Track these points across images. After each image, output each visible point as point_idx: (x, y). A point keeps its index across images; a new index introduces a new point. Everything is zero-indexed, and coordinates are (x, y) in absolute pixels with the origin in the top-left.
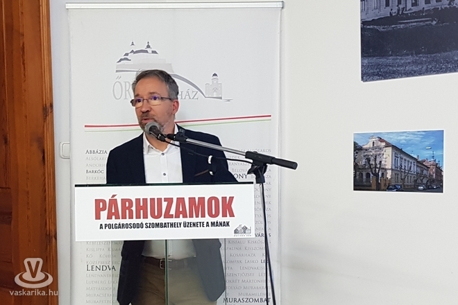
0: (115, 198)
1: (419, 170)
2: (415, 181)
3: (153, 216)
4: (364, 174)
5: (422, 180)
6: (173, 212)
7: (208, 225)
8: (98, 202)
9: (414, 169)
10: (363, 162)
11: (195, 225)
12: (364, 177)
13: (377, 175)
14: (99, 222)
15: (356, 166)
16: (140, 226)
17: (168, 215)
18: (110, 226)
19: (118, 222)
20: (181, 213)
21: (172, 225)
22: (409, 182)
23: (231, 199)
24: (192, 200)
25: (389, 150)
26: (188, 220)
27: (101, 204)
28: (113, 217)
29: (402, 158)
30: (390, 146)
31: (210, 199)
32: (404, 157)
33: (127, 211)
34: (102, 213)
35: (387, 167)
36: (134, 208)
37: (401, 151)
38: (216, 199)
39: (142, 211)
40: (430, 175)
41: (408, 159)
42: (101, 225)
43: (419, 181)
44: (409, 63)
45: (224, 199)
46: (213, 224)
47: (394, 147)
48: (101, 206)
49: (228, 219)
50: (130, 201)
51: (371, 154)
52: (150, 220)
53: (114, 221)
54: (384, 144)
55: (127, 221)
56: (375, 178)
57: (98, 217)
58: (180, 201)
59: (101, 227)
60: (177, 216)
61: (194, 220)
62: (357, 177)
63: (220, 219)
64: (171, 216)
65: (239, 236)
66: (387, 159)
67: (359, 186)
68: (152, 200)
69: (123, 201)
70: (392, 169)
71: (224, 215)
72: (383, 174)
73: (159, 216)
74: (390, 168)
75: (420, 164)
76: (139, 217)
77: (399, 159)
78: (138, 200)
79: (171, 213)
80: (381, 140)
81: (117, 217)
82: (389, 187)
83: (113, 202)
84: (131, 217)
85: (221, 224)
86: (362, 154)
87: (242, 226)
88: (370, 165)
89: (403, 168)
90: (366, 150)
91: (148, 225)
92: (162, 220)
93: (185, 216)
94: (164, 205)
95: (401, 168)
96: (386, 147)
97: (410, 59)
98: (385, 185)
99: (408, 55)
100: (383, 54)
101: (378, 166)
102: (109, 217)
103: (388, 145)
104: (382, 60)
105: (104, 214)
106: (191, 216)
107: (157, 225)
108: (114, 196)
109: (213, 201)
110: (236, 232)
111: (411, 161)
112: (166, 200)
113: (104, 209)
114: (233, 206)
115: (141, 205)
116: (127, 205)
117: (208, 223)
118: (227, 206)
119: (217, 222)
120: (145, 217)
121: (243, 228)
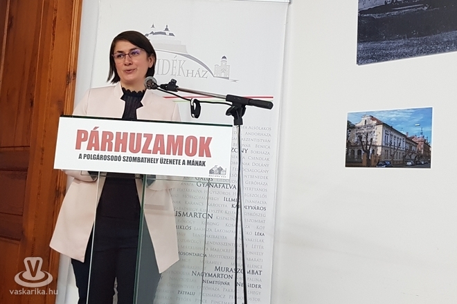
0: (97, 130)
1: (408, 146)
2: (404, 157)
3: (132, 150)
4: (356, 151)
5: (410, 156)
6: (151, 147)
7: (184, 163)
8: (80, 132)
9: (403, 145)
10: (356, 139)
11: (171, 162)
12: (356, 154)
13: (367, 152)
14: (79, 152)
15: (348, 144)
16: (118, 158)
17: (146, 151)
18: (89, 157)
19: (97, 153)
20: (159, 149)
21: (149, 160)
22: (398, 158)
23: (210, 139)
24: (171, 137)
25: (380, 128)
26: (165, 157)
27: (83, 134)
28: (93, 148)
29: (391, 135)
30: (381, 124)
31: (189, 138)
32: (394, 134)
33: (107, 143)
34: (82, 143)
35: (377, 144)
36: (114, 141)
37: (391, 128)
38: (194, 139)
39: (121, 145)
40: (419, 151)
41: (397, 136)
42: (81, 155)
43: (407, 157)
44: (401, 46)
45: (202, 139)
46: (189, 162)
47: (384, 125)
48: (83, 137)
49: (204, 159)
50: (111, 134)
51: (363, 131)
52: (128, 154)
53: (93, 152)
54: (375, 122)
55: (106, 153)
56: (366, 155)
57: (78, 147)
58: (160, 137)
59: (80, 157)
60: (155, 152)
62: (349, 154)
64: (149, 152)
65: (213, 176)
66: (378, 137)
67: (351, 162)
68: (133, 134)
69: (105, 133)
70: (382, 146)
71: (201, 155)
72: (373, 150)
73: (137, 151)
74: (380, 144)
75: (409, 140)
76: (117, 150)
77: (389, 136)
78: (119, 134)
79: (149, 149)
80: (373, 118)
81: (97, 149)
82: (379, 163)
83: (95, 133)
84: (110, 150)
85: (197, 163)
86: (354, 132)
87: (218, 167)
88: (362, 142)
89: (393, 144)
90: (359, 128)
91: (126, 158)
92: (140, 155)
93: (162, 153)
94: (144, 140)
95: (391, 145)
96: (377, 125)
97: (402, 42)
98: (375, 161)
99: (400, 39)
100: (378, 39)
101: (369, 143)
102: (89, 148)
103: (379, 123)
104: (376, 45)
105: (84, 145)
106: (169, 153)
107: (135, 159)
108: (96, 128)
109: (191, 140)
110: (211, 172)
111: (400, 137)
112: (145, 136)
113: (85, 140)
114: (210, 146)
115: (122, 138)
116: (108, 138)
117: (184, 161)
118: (204, 147)
119: (193, 161)
120: (124, 150)
121: (218, 169)
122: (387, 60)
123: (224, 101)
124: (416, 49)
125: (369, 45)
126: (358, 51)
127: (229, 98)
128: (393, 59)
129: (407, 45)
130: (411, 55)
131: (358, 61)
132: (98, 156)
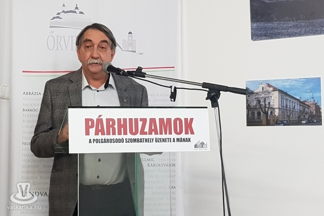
0: (101, 118)
1: (301, 108)
2: (299, 117)
3: (132, 133)
4: (256, 112)
5: (304, 116)
6: (147, 129)
7: (174, 141)
8: (87, 120)
9: (298, 107)
10: (255, 103)
11: (164, 140)
12: (256, 115)
14: (88, 137)
15: (248, 107)
16: (121, 141)
17: (143, 133)
18: (97, 141)
19: (103, 137)
20: (153, 130)
21: (147, 140)
22: (294, 117)
23: (192, 120)
24: (161, 120)
25: (276, 93)
26: (159, 136)
27: (90, 122)
28: (100, 133)
29: (287, 100)
30: (276, 90)
31: (176, 120)
32: (289, 99)
33: (111, 129)
34: (90, 130)
35: (275, 107)
36: (116, 126)
37: (286, 94)
38: (180, 120)
39: (122, 129)
40: (311, 112)
41: (292, 100)
42: (90, 140)
43: (302, 117)
44: (291, 27)
45: (186, 120)
46: (178, 140)
47: (280, 91)
48: (90, 124)
49: (189, 136)
50: (113, 120)
51: (261, 96)
52: (129, 136)
53: (100, 137)
54: (271, 89)
55: (111, 137)
56: (265, 115)
57: (87, 133)
58: (153, 121)
59: (90, 142)
60: (150, 133)
61: (163, 136)
63: (183, 136)
64: (146, 133)
65: (198, 150)
66: (275, 100)
67: (251, 122)
68: (131, 120)
69: (108, 120)
70: (279, 109)
71: (187, 133)
72: (271, 112)
73: (136, 133)
74: (277, 107)
75: (302, 103)
76: (120, 133)
77: (285, 100)
78: (119, 120)
79: (145, 131)
80: (269, 86)
81: (103, 134)
82: (277, 123)
83: (100, 121)
84: (114, 134)
85: (184, 140)
86: (253, 97)
87: (201, 142)
88: (261, 105)
89: (288, 107)
90: (257, 94)
91: (128, 140)
92: (138, 136)
93: (156, 133)
94: (140, 124)
95: (286, 107)
96: (274, 91)
97: (291, 24)
98: (274, 121)
99: (290, 21)
100: (270, 20)
101: (267, 106)
102: (97, 134)
103: (275, 89)
104: (269, 25)
105: (92, 131)
106: (161, 133)
107: (135, 140)
108: (100, 116)
109: (178, 122)
110: (196, 146)
111: (294, 101)
112: (141, 120)
113: (92, 127)
114: (193, 125)
115: (122, 123)
116: (111, 124)
117: (174, 139)
118: (188, 126)
119: (181, 139)
120: (125, 133)
121: (201, 143)
122: (279, 38)
123: (201, 88)
124: (303, 30)
125: (261, 24)
126: (252, 29)
127: (205, 85)
128: (284, 38)
129: (296, 27)
130: (300, 35)
131: (252, 38)
132: (105, 139)
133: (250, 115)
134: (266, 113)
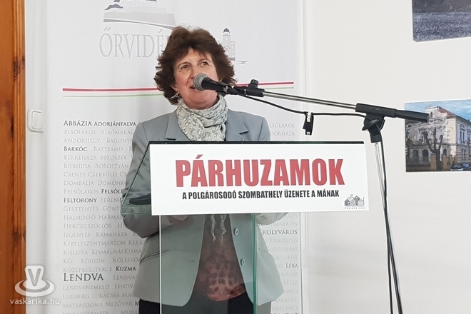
0: (200, 159)
3: (248, 183)
4: (420, 151)
6: (271, 177)
7: (313, 195)
8: (179, 163)
10: (419, 136)
11: (298, 194)
12: (421, 155)
14: (182, 190)
15: (409, 143)
16: (231, 195)
17: (265, 182)
18: (195, 196)
19: (204, 189)
20: (281, 179)
21: (272, 194)
23: (340, 161)
24: (294, 162)
25: (453, 122)
26: (290, 188)
27: (184, 166)
28: (199, 183)
29: (469, 131)
30: (453, 117)
31: (316, 162)
33: (216, 176)
34: (185, 178)
35: (450, 142)
36: (224, 173)
37: (468, 122)
38: (322, 162)
39: (234, 176)
42: (184, 193)
45: (332, 161)
46: (320, 193)
47: (459, 118)
48: (184, 170)
49: (336, 187)
50: (219, 163)
51: (429, 126)
52: (245, 188)
53: (199, 189)
54: (445, 115)
55: (216, 189)
57: (180, 183)
58: (280, 163)
59: (184, 197)
60: (277, 183)
61: (297, 188)
63: (328, 187)
64: (270, 183)
66: (451, 133)
67: (413, 166)
68: (246, 162)
69: (212, 163)
70: (457, 145)
71: (333, 183)
72: (445, 151)
73: (254, 184)
74: (454, 143)
76: (230, 184)
77: (466, 132)
78: (229, 162)
79: (269, 179)
80: (441, 110)
81: (204, 184)
82: (454, 166)
83: (198, 163)
84: (221, 184)
85: (329, 193)
87: (354, 196)
88: (428, 140)
91: (242, 194)
92: (259, 188)
93: (286, 183)
94: (261, 168)
95: (469, 143)
96: (448, 118)
98: (448, 164)
100: (442, 10)
101: (439, 141)
102: (194, 184)
103: (450, 116)
105: (187, 180)
106: (294, 183)
107: (253, 194)
108: (199, 156)
109: (319, 165)
110: (347, 203)
112: (263, 162)
113: (187, 173)
114: (342, 171)
115: (233, 168)
116: (216, 169)
117: (313, 192)
118: (335, 171)
119: (324, 191)
120: (239, 184)
121: (355, 199)
127: (360, 108)
132: (207, 193)
133: (411, 156)
134: (437, 152)
